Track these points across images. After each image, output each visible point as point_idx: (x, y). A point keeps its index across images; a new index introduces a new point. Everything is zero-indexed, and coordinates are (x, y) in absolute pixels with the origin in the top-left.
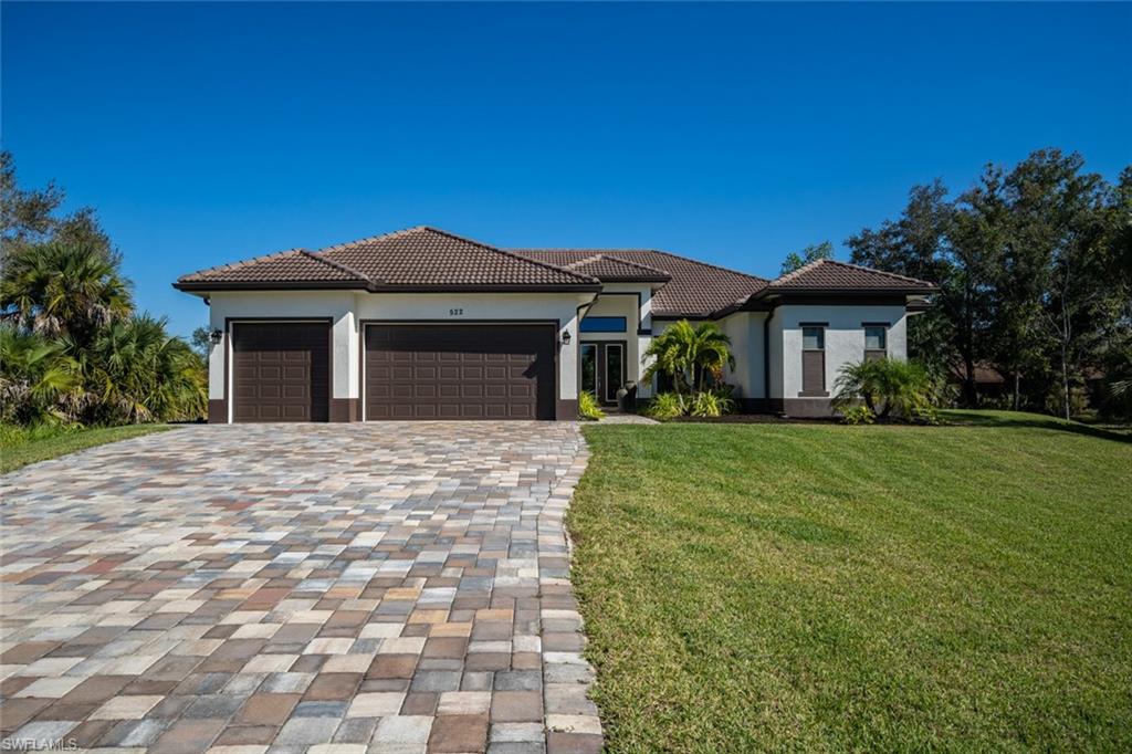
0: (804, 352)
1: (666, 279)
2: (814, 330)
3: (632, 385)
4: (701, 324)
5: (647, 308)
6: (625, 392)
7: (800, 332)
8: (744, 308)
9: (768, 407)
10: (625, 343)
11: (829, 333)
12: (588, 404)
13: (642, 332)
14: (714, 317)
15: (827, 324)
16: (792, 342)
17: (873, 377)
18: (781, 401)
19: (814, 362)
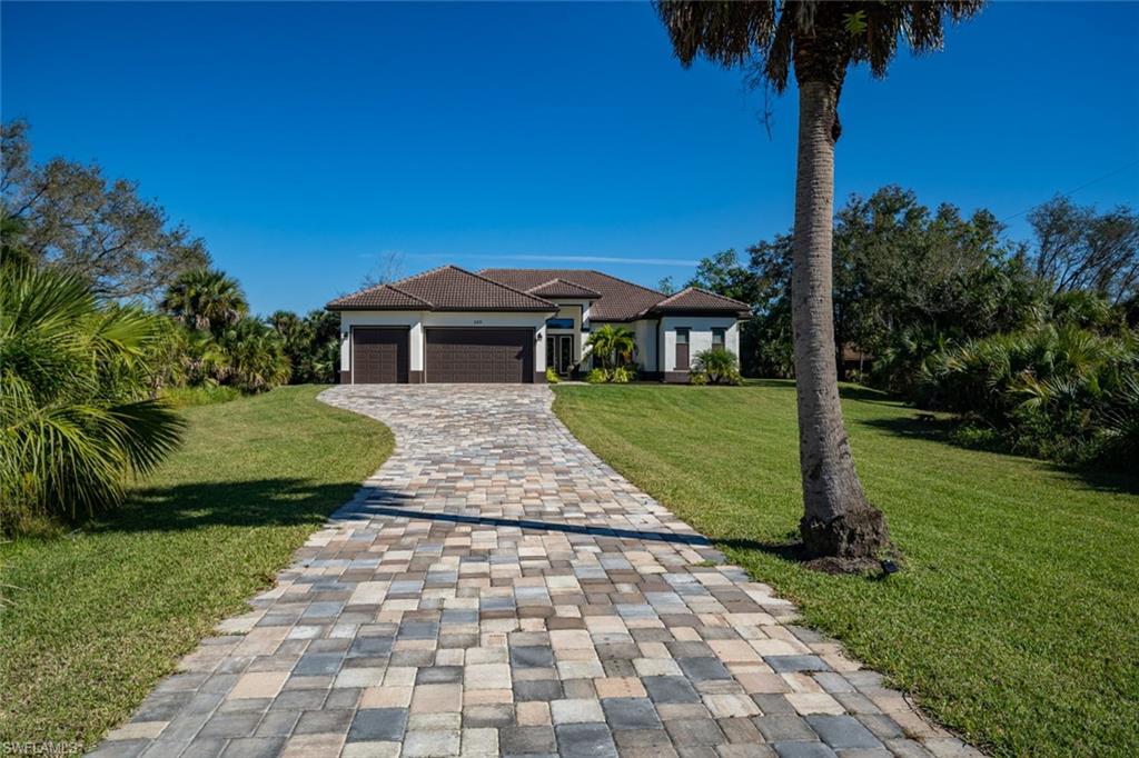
0: (677, 344)
1: (598, 297)
2: (683, 332)
3: (576, 363)
4: (618, 326)
5: (587, 315)
6: (573, 367)
7: (675, 333)
8: (644, 317)
9: (657, 376)
10: (573, 335)
11: (691, 334)
12: (551, 375)
13: (583, 330)
14: (628, 321)
15: (690, 328)
16: (671, 338)
17: (715, 359)
18: (663, 373)
19: (682, 350)
